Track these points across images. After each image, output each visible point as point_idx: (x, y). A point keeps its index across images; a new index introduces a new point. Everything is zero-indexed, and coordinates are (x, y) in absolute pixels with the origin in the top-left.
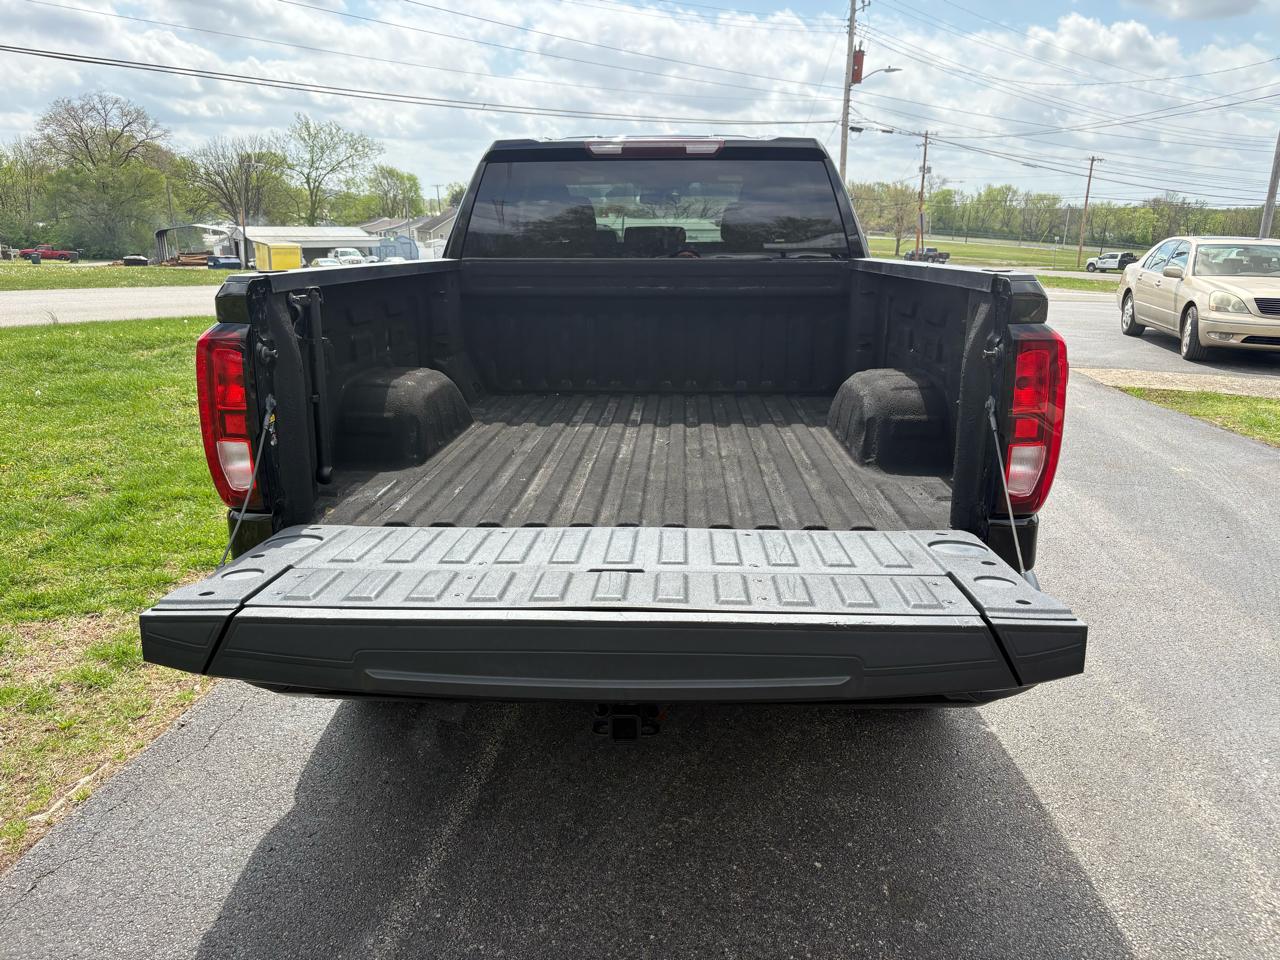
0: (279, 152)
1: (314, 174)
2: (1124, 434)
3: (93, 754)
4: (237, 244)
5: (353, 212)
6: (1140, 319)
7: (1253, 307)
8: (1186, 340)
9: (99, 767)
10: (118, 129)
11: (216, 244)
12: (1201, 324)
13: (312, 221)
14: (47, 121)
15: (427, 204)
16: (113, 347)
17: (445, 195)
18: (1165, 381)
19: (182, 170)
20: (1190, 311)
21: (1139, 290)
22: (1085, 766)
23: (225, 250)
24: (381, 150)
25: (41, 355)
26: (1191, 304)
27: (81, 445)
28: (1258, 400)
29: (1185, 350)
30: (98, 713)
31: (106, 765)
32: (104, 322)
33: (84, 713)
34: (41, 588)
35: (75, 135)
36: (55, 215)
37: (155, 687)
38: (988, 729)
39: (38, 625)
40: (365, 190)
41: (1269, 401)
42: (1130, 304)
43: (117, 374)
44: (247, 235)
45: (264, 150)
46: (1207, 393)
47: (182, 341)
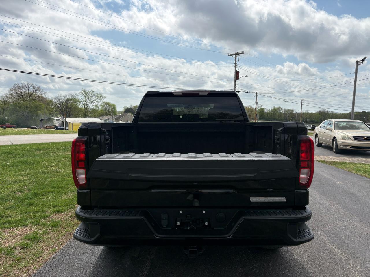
0: (76, 98)
1: (86, 104)
2: (321, 173)
3: (26, 268)
4: (63, 123)
5: (96, 114)
6: (321, 142)
7: (352, 138)
8: (334, 147)
9: (29, 271)
10: (32, 92)
11: (57, 123)
12: (338, 143)
13: (85, 117)
14: (11, 90)
15: (117, 112)
16: (29, 151)
17: (123, 109)
18: (330, 159)
19: (49, 103)
20: (335, 139)
21: (320, 134)
22: (325, 267)
23: (59, 125)
24: (105, 98)
25: (9, 153)
26: (335, 138)
27: (20, 178)
28: (357, 164)
29: (334, 150)
30: (28, 255)
31: (31, 271)
32: (26, 144)
33: (23, 256)
34: (10, 219)
35: (19, 94)
36: (11, 115)
37: (44, 247)
38: (295, 257)
39: (9, 229)
40: (100, 108)
41: (360, 164)
42: (317, 138)
43: (31, 158)
44: (66, 120)
45: (72, 98)
46: (342, 162)
47: (49, 149)
